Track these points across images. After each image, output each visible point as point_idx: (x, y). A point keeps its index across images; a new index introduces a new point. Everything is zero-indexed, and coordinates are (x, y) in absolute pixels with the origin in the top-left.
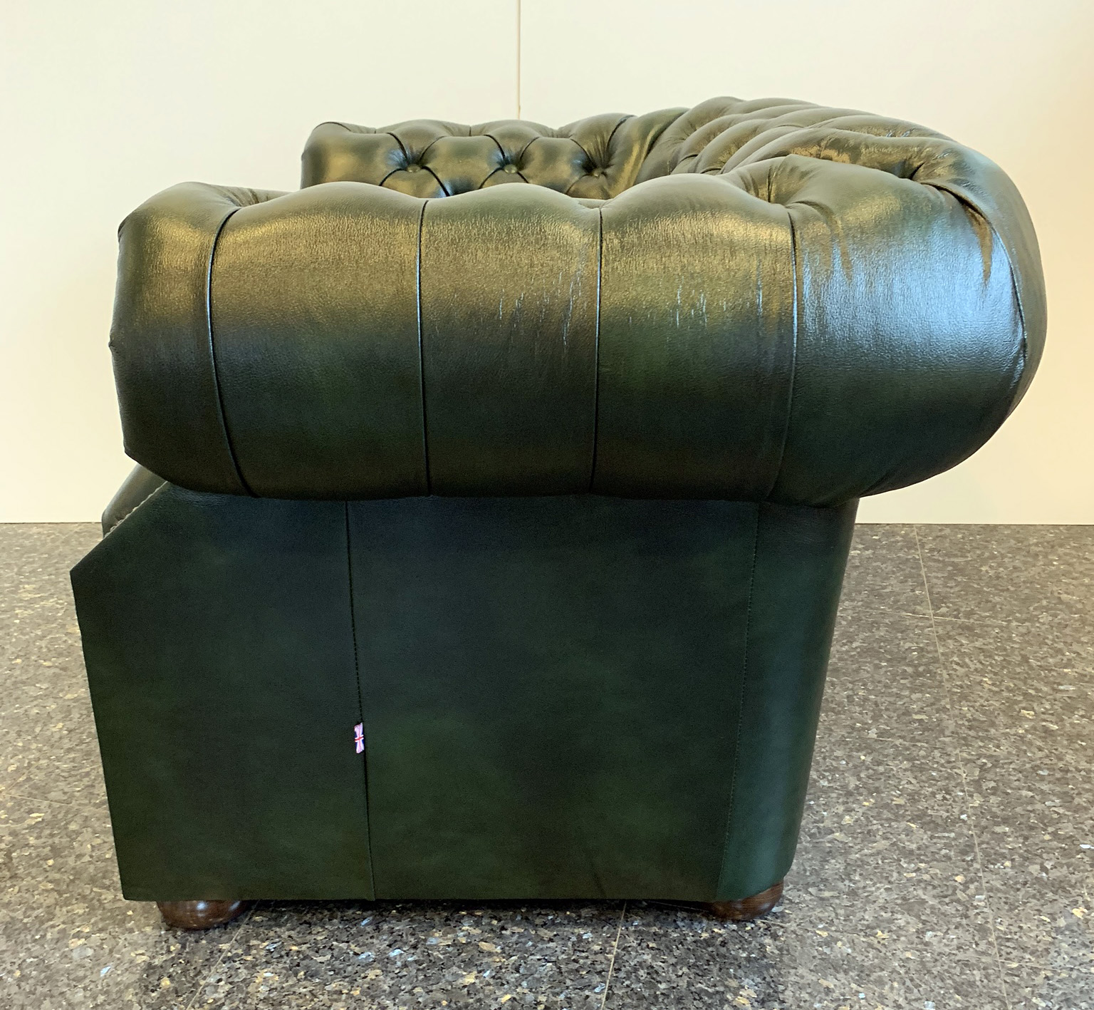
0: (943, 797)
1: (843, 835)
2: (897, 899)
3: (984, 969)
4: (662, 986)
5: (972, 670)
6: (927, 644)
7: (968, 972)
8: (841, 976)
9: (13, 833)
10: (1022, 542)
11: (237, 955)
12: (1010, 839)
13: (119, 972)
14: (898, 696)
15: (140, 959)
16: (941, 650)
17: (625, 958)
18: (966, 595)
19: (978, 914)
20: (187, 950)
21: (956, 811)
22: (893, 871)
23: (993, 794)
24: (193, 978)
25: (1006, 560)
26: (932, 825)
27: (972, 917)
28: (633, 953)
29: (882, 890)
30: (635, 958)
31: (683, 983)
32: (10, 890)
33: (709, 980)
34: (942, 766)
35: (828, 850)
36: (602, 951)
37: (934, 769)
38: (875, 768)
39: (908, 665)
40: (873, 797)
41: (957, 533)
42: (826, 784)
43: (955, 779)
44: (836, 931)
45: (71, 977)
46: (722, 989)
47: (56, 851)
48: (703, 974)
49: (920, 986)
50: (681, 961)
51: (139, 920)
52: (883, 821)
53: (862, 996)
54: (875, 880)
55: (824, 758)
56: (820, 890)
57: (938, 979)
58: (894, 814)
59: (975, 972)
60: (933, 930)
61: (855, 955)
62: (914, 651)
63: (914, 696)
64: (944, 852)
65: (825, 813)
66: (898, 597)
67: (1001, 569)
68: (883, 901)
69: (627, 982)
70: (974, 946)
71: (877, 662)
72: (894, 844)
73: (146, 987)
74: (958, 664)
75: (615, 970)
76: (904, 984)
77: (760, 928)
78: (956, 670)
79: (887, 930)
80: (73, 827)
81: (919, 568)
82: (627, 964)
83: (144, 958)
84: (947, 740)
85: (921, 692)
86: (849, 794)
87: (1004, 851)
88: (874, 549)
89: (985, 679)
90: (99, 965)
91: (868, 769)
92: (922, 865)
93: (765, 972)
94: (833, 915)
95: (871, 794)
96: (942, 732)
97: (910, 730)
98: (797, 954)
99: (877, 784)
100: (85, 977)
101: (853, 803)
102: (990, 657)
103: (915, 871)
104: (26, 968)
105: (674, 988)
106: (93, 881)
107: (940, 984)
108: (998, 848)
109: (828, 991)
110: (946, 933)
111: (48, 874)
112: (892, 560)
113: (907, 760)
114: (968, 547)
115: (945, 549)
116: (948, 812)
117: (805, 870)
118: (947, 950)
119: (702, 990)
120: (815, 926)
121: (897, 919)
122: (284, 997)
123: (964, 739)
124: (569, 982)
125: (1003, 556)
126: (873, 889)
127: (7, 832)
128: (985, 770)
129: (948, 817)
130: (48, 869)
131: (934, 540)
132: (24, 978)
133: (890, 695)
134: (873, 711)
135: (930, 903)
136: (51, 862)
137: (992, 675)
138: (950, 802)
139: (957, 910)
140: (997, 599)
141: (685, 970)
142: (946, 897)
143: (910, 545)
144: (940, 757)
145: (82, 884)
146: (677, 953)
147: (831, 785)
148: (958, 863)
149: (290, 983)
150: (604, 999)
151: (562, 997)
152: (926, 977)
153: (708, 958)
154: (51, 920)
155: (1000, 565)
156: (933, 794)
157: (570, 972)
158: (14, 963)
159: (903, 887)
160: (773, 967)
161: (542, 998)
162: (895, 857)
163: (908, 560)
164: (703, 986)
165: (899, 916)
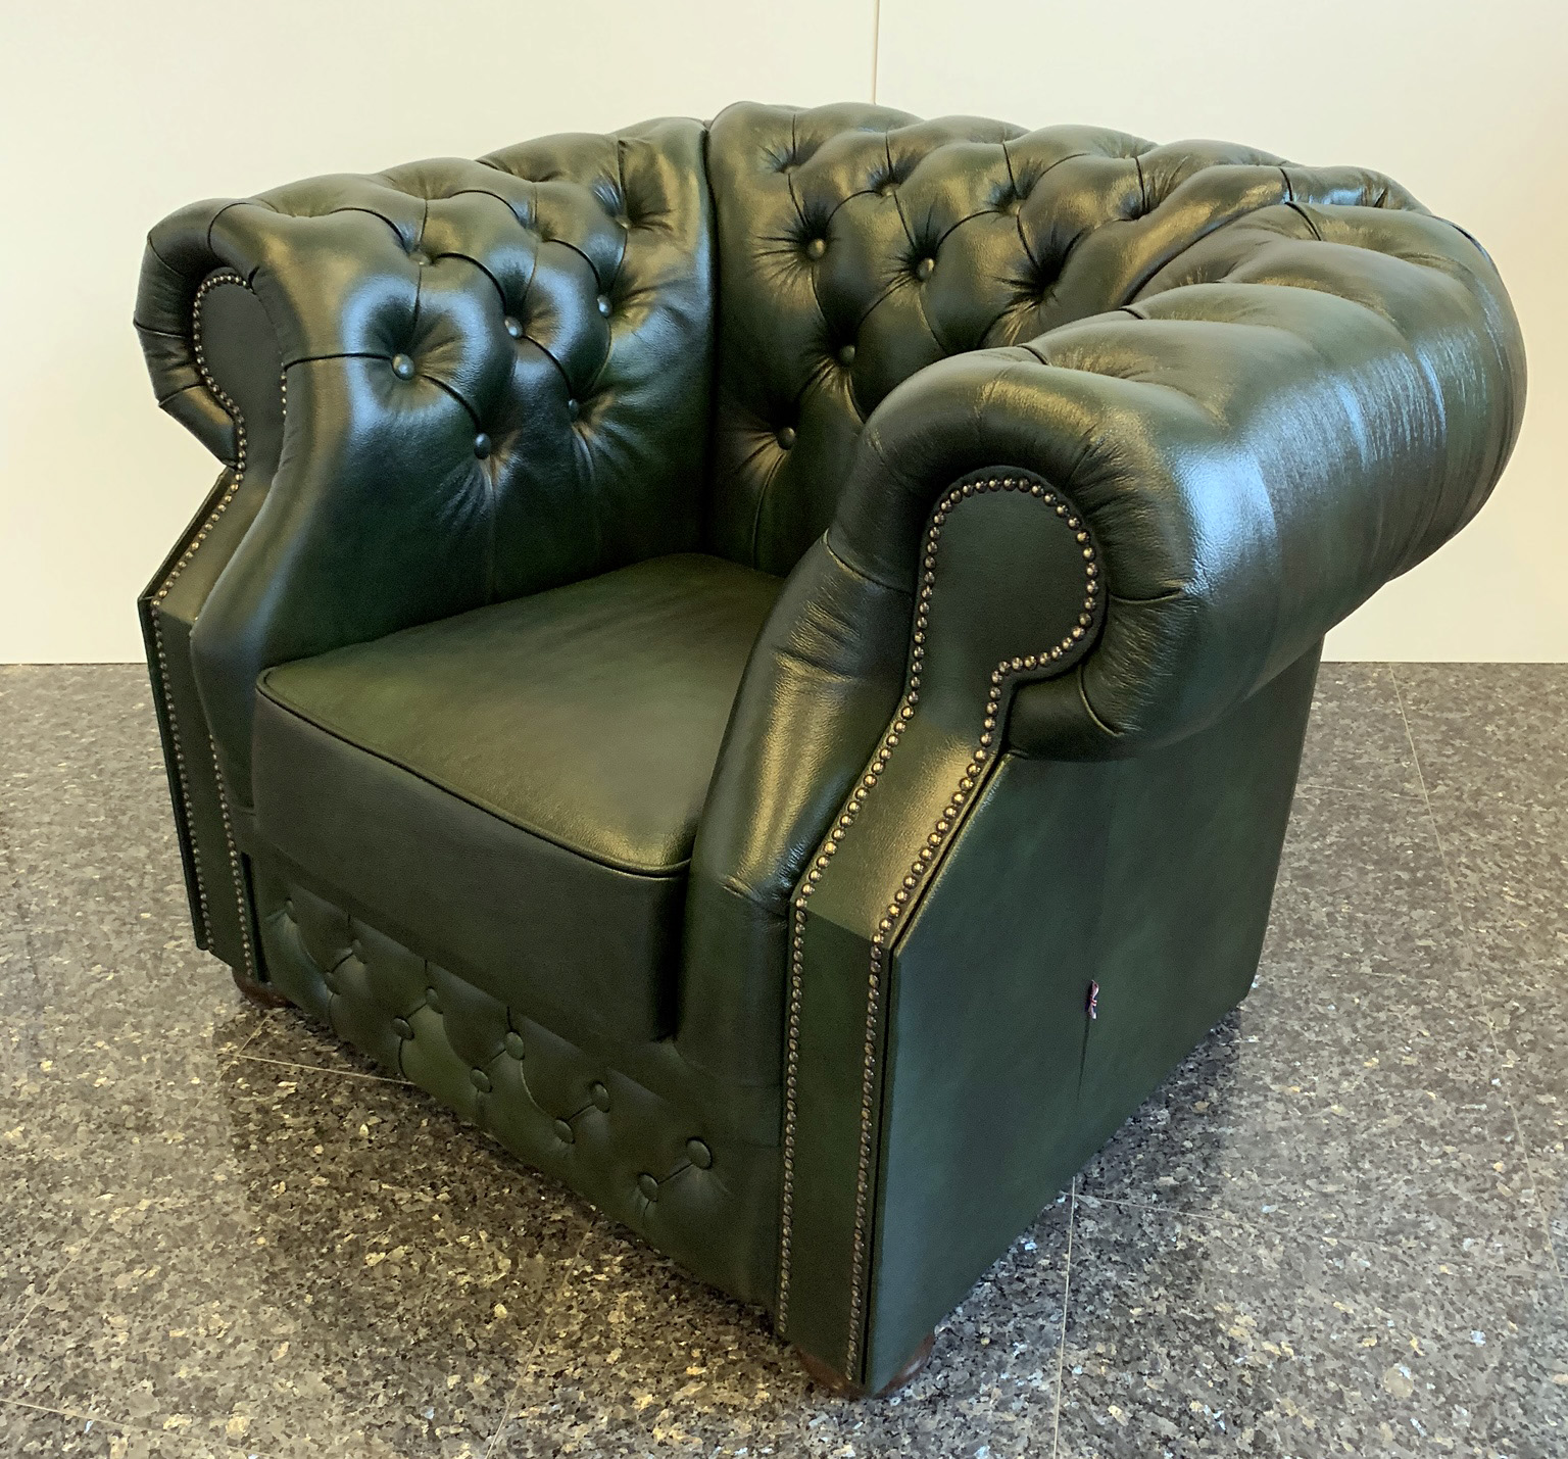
0: (1467, 1054)
1: (1342, 1108)
2: (1421, 1194)
3: (1543, 1287)
4: (1136, 1311)
5: (1487, 876)
6: (1425, 839)
7: (1522, 1292)
8: (1361, 1297)
9: (263, 1110)
10: (1535, 689)
11: (585, 1273)
12: (1559, 1113)
13: (439, 1297)
14: (1396, 914)
15: (463, 1280)
16: (1444, 847)
17: (1083, 1276)
18: (1469, 766)
19: (1527, 1214)
20: (520, 1267)
21: (1486, 1073)
22: (1411, 1157)
23: (1532, 1050)
24: (535, 1305)
25: (1517, 715)
26: (1456, 1094)
27: (1520, 1219)
28: (1093, 1270)
29: (1401, 1182)
30: (1096, 1275)
31: (1161, 1308)
32: (274, 1188)
33: (1194, 1304)
34: (1462, 1011)
35: (1325, 1128)
36: (1053, 1267)
37: (1451, 1017)
38: (1375, 1014)
39: (1404, 870)
40: (1375, 1055)
41: (1447, 676)
42: (1313, 1037)
43: (1480, 1030)
44: (1348, 1238)
45: (379, 1304)
46: (1211, 1315)
47: (322, 1133)
48: (1186, 1296)
49: (1464, 1310)
50: (1154, 1280)
51: (451, 1228)
52: (1392, 1089)
53: (1390, 1323)
54: (1391, 1169)
55: (1307, 1002)
56: (1321, 1183)
57: (1484, 1300)
58: (1405, 1078)
59: (1530, 1292)
60: (1472, 1236)
61: (1376, 1269)
62: (1408, 848)
63: (1416, 914)
64: (1474, 1130)
65: (1316, 1079)
66: (1380, 771)
67: (1513, 729)
68: (1403, 1197)
69: (1090, 1308)
70: (1527, 1258)
71: (1361, 865)
72: (1409, 1120)
73: (477, 1316)
74: (1467, 867)
75: (1073, 1291)
76: (1442, 1307)
77: (1250, 1235)
78: (1466, 876)
79: (1412, 1237)
80: (337, 1100)
81: (1402, 728)
82: (1086, 1283)
83: (467, 1278)
84: (1464, 975)
85: (1424, 907)
86: (1345, 1052)
87: (1552, 1129)
88: (1340, 699)
89: (1505, 889)
90: (410, 1288)
91: (1365, 1016)
92: (1449, 1149)
93: (1264, 1293)
94: (1342, 1217)
95: (1372, 1052)
96: (1456, 963)
97: (1415, 962)
98: (1302, 1269)
99: (1379, 1037)
100: (397, 1304)
101: (1351, 1063)
102: (1510, 857)
103: (1441, 1157)
104: (319, 1291)
105: (1150, 1314)
106: (378, 1174)
107: (1489, 1309)
108: (1544, 1125)
109: (1347, 1318)
110: (1489, 1240)
111: (319, 1165)
112: (1365, 716)
113: (1416, 1004)
114: (1464, 696)
115: (1434, 699)
116: (1474, 1074)
117: (1299, 1156)
118: (1492, 1263)
119: (1186, 1317)
120: (1320, 1230)
121: (1424, 1222)
122: (658, 1327)
123: (1487, 973)
124: (1016, 1308)
125: (1513, 710)
126: (1390, 1181)
127: (251, 1108)
128: (1518, 1017)
129: (1475, 1082)
130: (318, 1158)
131: (1418, 685)
132: (317, 1306)
133: (1385, 912)
134: (1362, 934)
135: (1465, 1199)
136: (319, 1149)
137: (1513, 883)
138: (1476, 1062)
139: (1500, 1209)
140: (1511, 773)
141: (1162, 1290)
142: (1484, 1191)
143: (1388, 694)
144: (1458, 998)
145: (366, 1179)
146: (1147, 1267)
147: (1319, 1039)
148: (1497, 1146)
149: (660, 1310)
150: (1064, 1330)
151: (1010, 1327)
152: (1470, 1298)
153: (1190, 1275)
154: (337, 1228)
155: (1512, 723)
156: (1454, 1051)
157: (1016, 1294)
158: (302, 1286)
159: (1426, 1179)
160: (1273, 1285)
161: (985, 1329)
162: (1413, 1137)
163: (1385, 715)
164: (1187, 1312)
165: (1427, 1218)
